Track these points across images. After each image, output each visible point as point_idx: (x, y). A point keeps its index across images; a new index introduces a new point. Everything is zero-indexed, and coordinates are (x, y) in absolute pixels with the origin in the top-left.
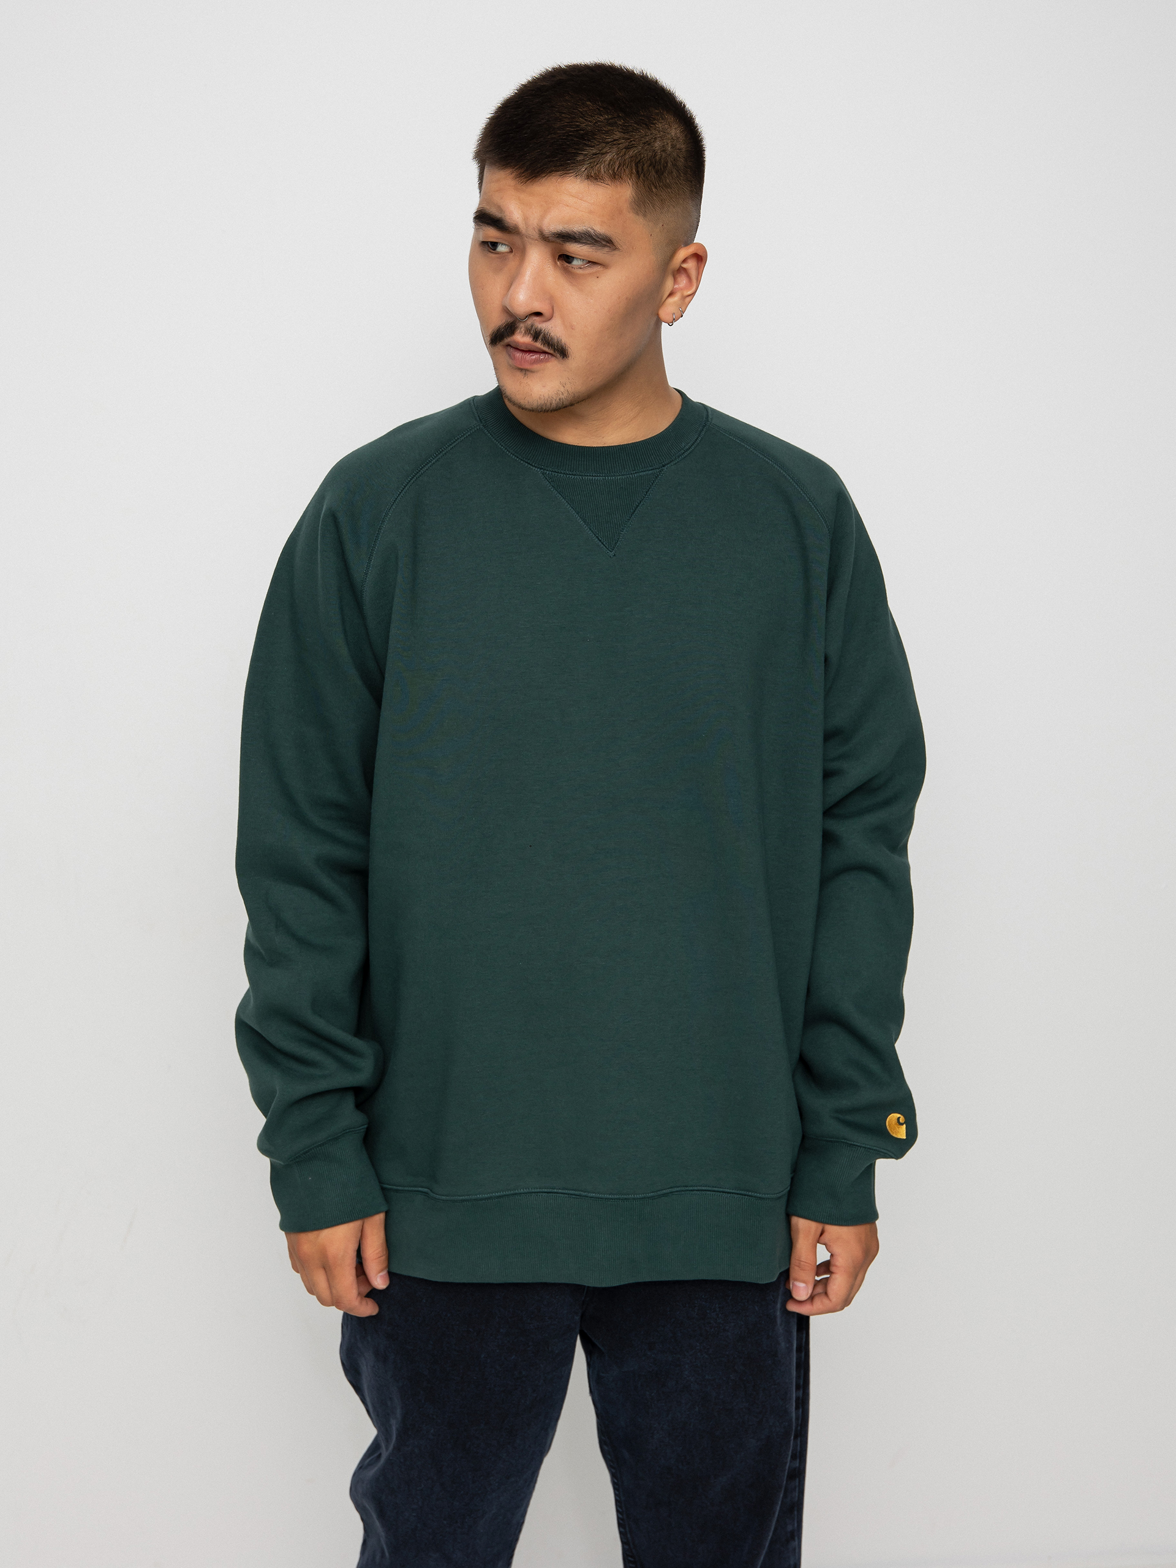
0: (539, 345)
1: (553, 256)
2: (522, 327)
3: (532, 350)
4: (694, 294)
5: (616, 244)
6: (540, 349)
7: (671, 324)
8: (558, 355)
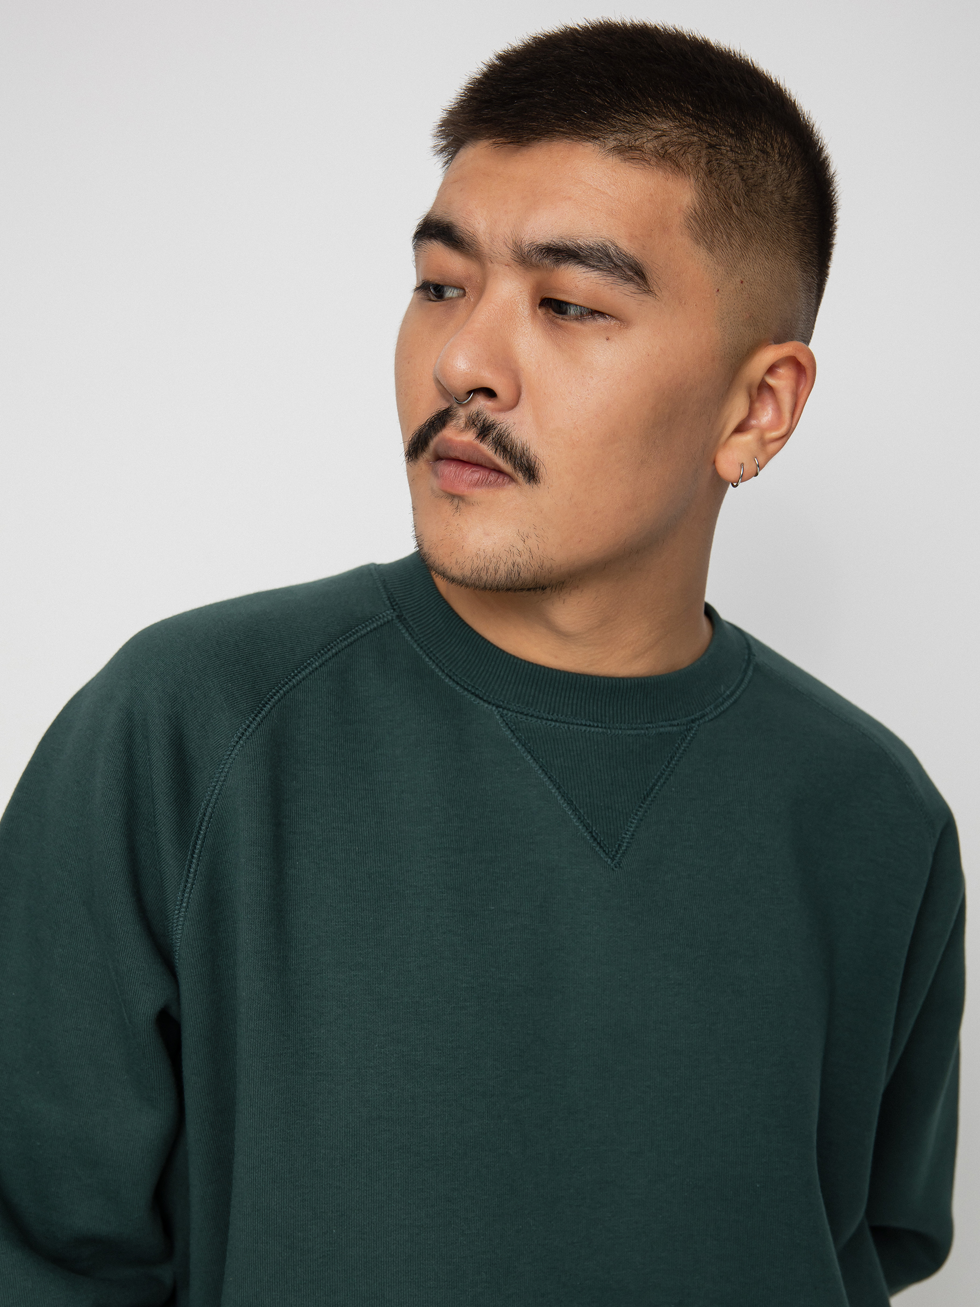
0: (487, 449)
1: (533, 299)
2: (462, 414)
3: (480, 462)
4: (786, 436)
5: (650, 282)
6: (490, 459)
7: (735, 484)
8: (520, 475)
